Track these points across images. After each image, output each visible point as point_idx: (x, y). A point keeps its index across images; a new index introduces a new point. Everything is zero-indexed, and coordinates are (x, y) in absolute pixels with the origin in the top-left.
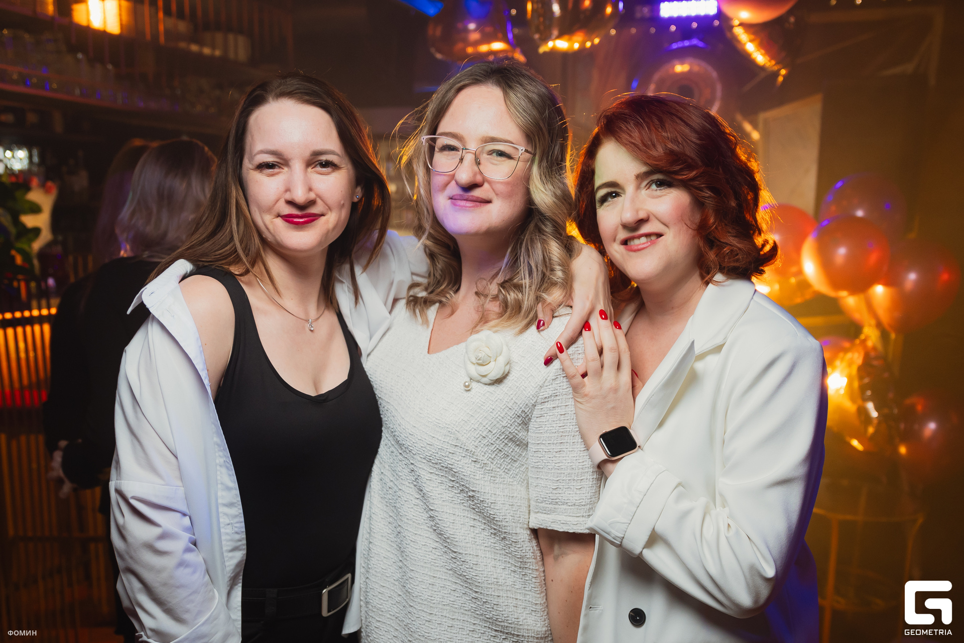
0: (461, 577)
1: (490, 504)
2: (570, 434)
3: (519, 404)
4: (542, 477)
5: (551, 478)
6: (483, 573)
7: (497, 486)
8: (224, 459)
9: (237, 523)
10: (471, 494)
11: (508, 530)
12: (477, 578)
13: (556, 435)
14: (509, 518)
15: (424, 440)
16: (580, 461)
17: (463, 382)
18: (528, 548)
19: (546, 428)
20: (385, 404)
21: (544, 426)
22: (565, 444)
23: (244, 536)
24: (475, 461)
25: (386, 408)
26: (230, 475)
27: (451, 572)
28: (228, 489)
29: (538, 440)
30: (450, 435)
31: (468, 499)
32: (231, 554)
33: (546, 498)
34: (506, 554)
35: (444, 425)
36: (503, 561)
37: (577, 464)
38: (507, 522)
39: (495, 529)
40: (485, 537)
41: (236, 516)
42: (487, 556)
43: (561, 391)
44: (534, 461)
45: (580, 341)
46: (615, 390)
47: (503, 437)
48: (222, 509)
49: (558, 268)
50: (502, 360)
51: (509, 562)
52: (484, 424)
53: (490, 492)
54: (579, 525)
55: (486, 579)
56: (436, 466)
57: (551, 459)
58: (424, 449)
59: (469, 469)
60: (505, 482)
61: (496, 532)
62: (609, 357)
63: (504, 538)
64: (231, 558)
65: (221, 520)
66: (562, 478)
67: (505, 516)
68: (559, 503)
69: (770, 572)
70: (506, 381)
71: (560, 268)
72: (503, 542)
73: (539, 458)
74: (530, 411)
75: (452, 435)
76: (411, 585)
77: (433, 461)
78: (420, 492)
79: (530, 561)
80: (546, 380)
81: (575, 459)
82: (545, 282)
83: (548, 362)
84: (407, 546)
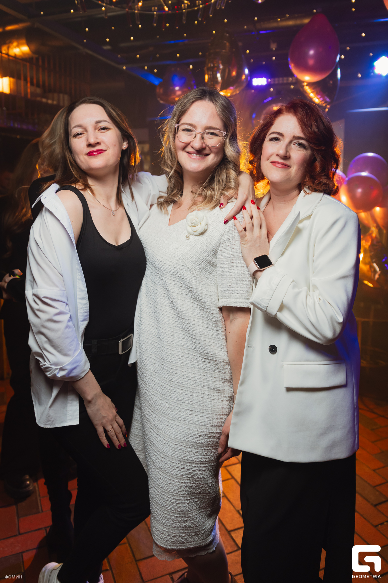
0: (187, 332)
1: (199, 294)
2: (236, 258)
3: (212, 244)
4: (224, 280)
5: (228, 280)
6: (197, 329)
7: (203, 286)
8: (81, 276)
9: (86, 307)
10: (190, 289)
11: (209, 307)
12: (195, 331)
13: (230, 259)
14: (209, 301)
15: (167, 264)
16: (242, 271)
17: (185, 236)
18: (219, 317)
19: (225, 256)
20: (148, 250)
21: (224, 255)
22: (234, 263)
23: (89, 314)
24: (192, 273)
25: (148, 252)
26: (83, 284)
27: (182, 329)
28: (82, 291)
29: (222, 262)
30: (180, 260)
31: (189, 292)
32: (82, 323)
33: (226, 290)
34: (208, 320)
35: (177, 256)
36: (207, 324)
37: (241, 273)
38: (208, 303)
39: (202, 307)
40: (198, 311)
41: (86, 304)
42: (199, 321)
43: (232, 237)
44: (219, 273)
45: (241, 213)
46: (260, 237)
47: (205, 261)
48: (79, 301)
49: (232, 181)
50: (203, 223)
51: (210, 324)
52: (196, 255)
53: (199, 288)
54: (242, 303)
55: (199, 332)
56: (173, 276)
57: (228, 271)
58: (167, 268)
59: (189, 277)
60: (206, 284)
61: (203, 309)
62: (256, 221)
63: (207, 312)
64: (83, 324)
65: (78, 306)
66: (233, 280)
67: (207, 300)
68: (233, 293)
69: (341, 320)
70: (206, 234)
71: (234, 181)
72: (206, 314)
73: (222, 271)
74: (218, 248)
75: (181, 261)
76: (163, 336)
77: (172, 274)
78: (166, 290)
79: (220, 323)
80: (225, 232)
81: (239, 270)
82: (226, 187)
83: (226, 222)
84: (161, 317)
